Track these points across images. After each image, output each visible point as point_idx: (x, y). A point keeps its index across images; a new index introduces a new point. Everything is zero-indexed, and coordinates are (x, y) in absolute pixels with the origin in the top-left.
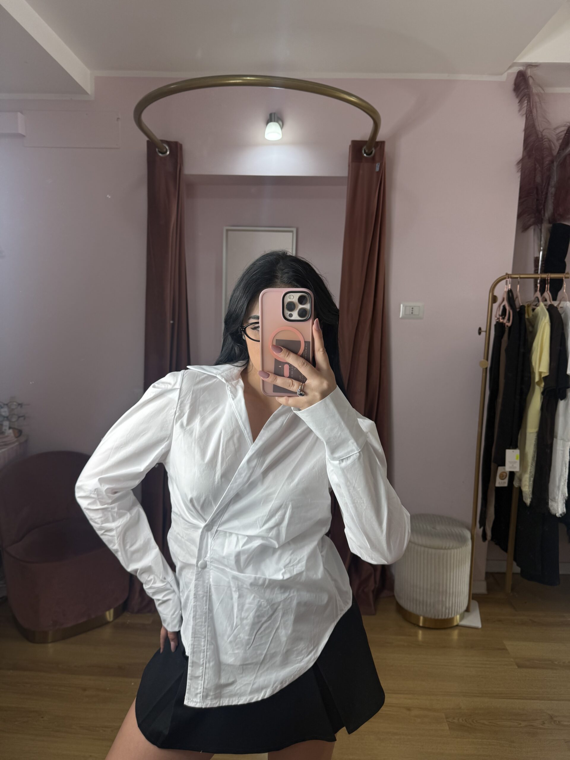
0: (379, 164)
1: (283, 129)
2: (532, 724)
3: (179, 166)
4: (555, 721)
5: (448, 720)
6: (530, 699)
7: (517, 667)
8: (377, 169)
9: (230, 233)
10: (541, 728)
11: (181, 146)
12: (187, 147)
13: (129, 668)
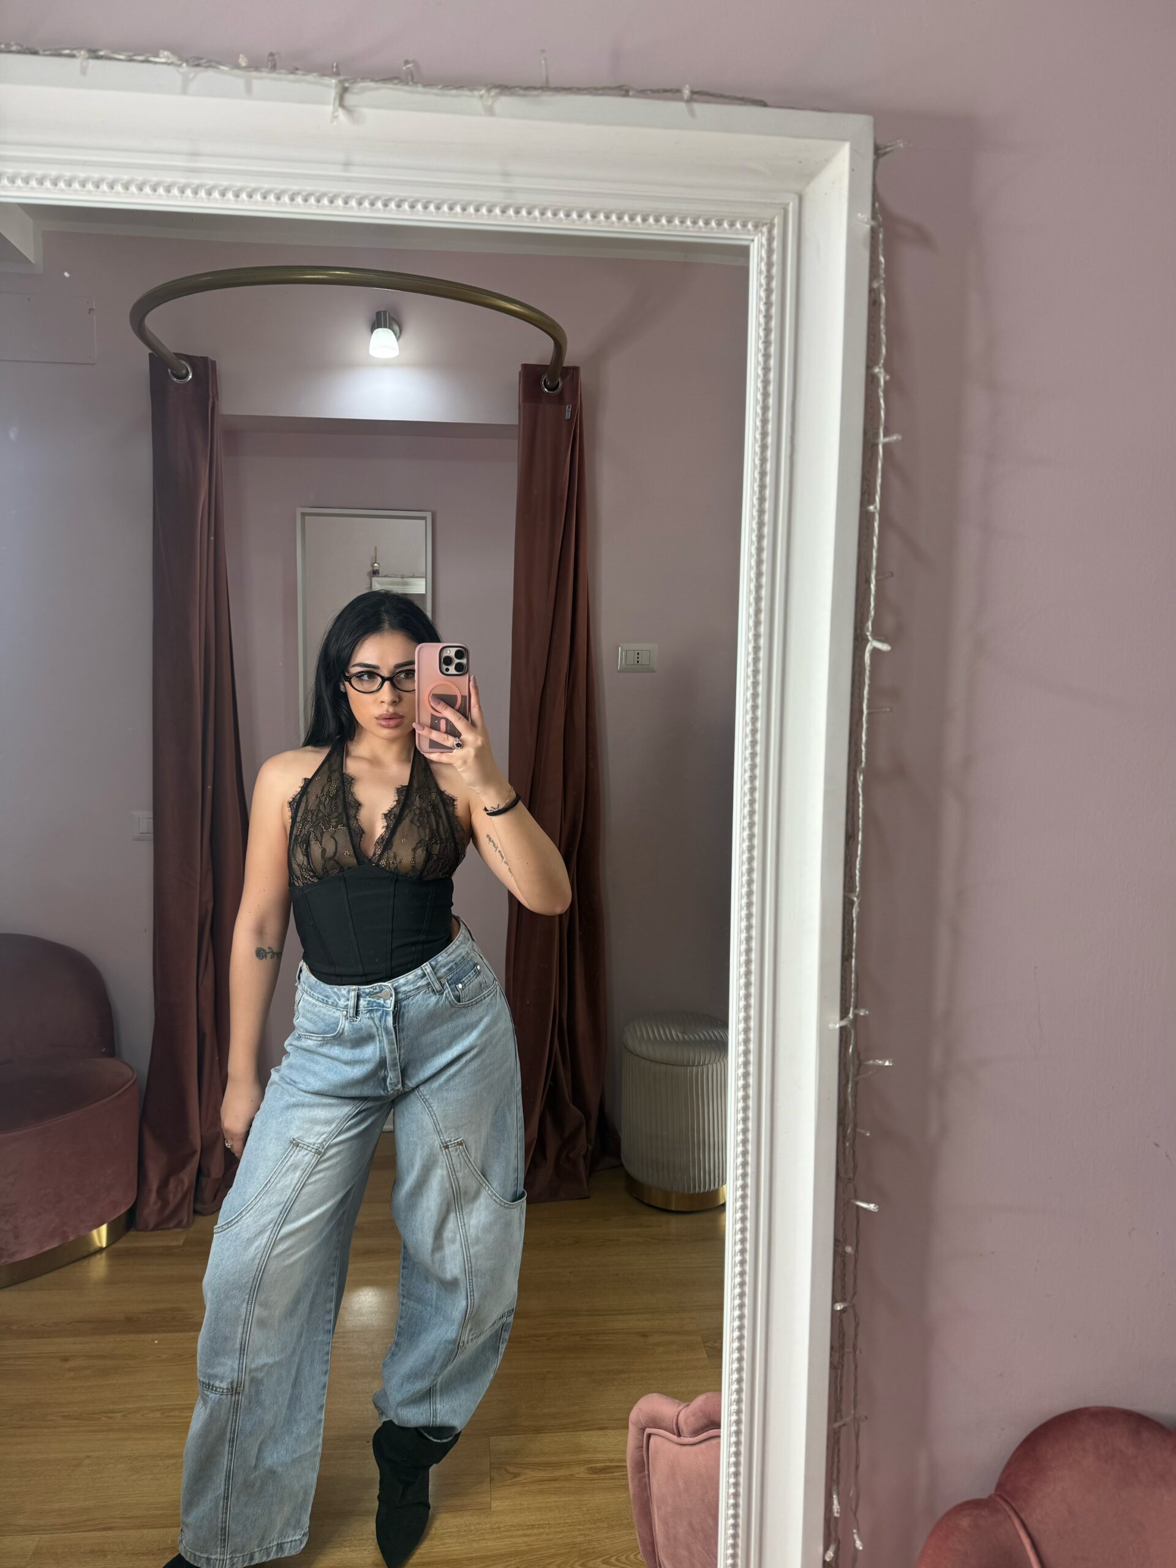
0: (571, 406)
1: (401, 340)
3: (211, 399)
8: (568, 416)
9: (307, 517)
11: (214, 363)
12: (224, 367)
13: (148, 1318)
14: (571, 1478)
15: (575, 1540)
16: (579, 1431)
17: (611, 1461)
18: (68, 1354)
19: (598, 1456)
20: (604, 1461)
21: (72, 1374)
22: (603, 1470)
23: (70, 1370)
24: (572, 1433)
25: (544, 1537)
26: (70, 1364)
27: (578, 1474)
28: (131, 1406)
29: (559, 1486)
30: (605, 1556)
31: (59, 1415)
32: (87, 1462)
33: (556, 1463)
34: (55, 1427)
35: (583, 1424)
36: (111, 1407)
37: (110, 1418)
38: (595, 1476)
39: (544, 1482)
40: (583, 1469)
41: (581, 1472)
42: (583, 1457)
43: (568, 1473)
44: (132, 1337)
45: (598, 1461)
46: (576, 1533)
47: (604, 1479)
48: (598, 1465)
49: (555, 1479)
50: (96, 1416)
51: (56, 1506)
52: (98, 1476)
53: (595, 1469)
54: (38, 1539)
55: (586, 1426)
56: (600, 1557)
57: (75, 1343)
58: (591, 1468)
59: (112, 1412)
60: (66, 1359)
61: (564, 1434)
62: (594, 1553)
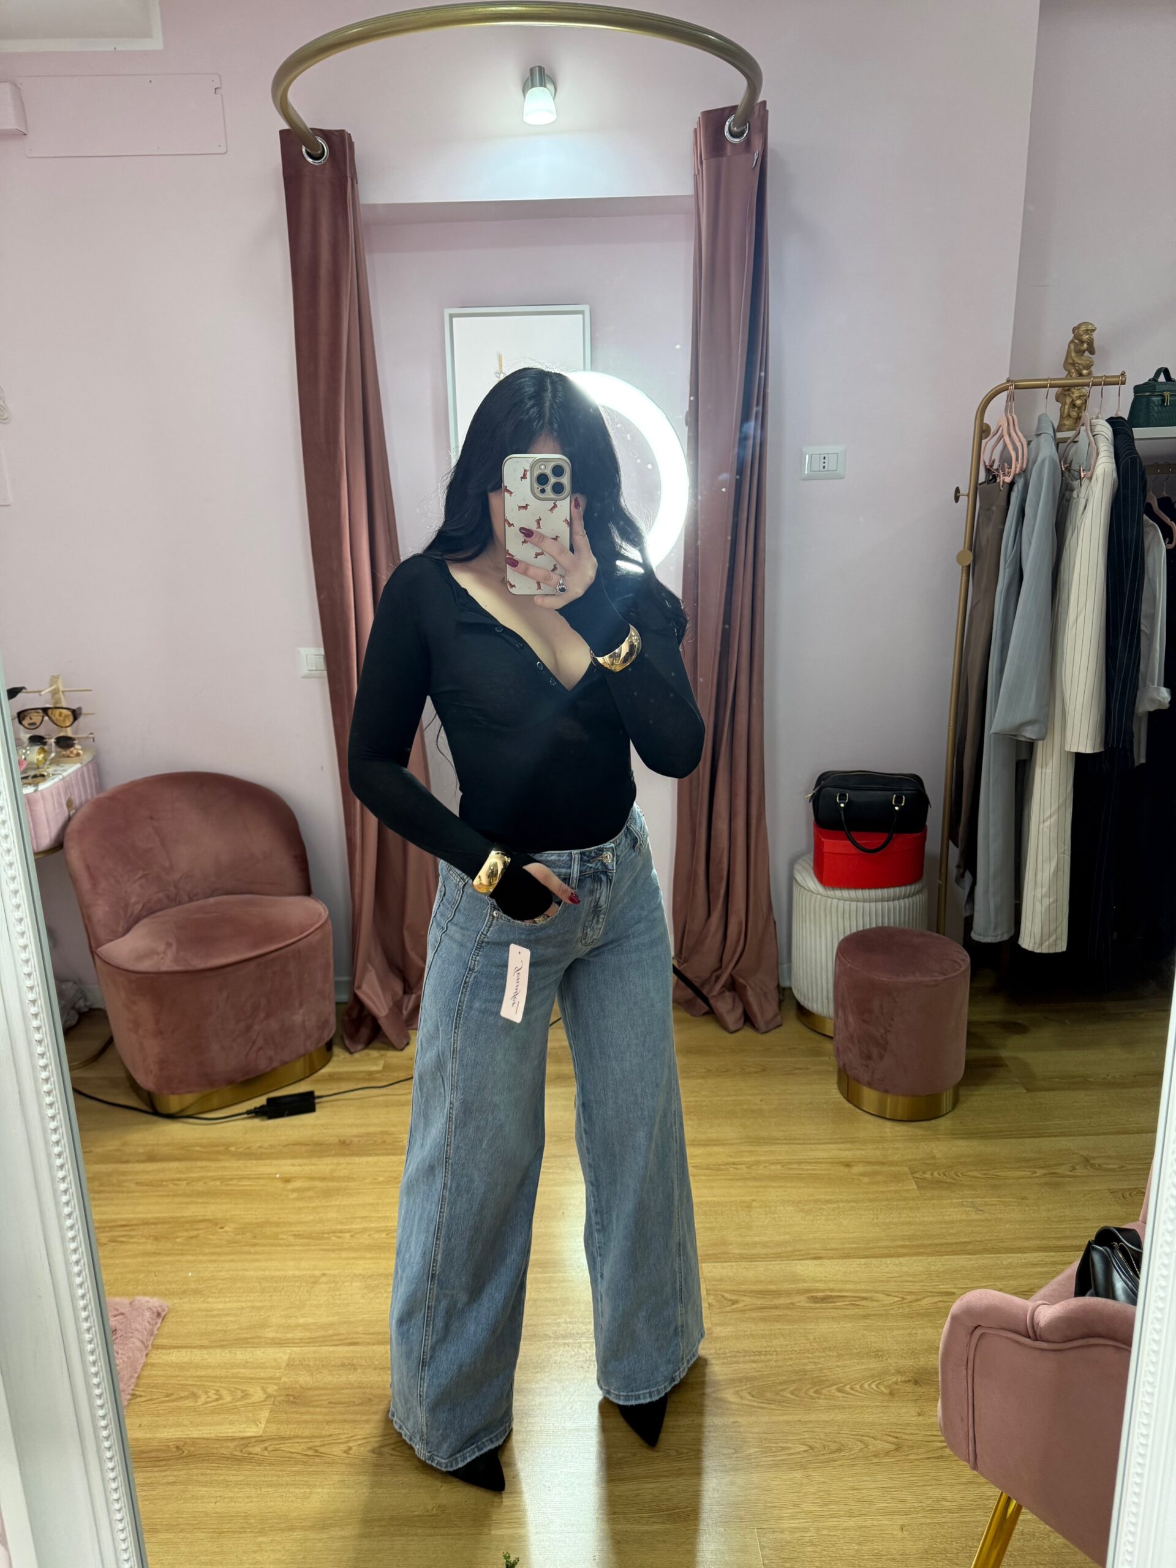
1: (557, 101)
2: (1054, 1171)
3: (350, 186)
4: (1092, 1165)
5: (914, 1176)
6: (1049, 1136)
7: (1025, 1091)
9: (457, 320)
10: (1069, 1176)
11: (350, 137)
12: (361, 141)
13: (360, 1141)
14: (791, 1306)
15: (806, 1367)
16: (793, 1260)
17: (832, 1290)
18: (288, 1176)
19: (817, 1285)
20: (823, 1291)
21: (295, 1195)
22: (824, 1299)
23: (293, 1191)
24: (785, 1262)
25: (773, 1363)
26: (290, 1186)
27: (799, 1302)
28: (357, 1227)
29: (781, 1313)
30: (838, 1384)
31: (289, 1233)
32: (324, 1279)
33: (775, 1292)
34: (287, 1246)
35: (797, 1253)
36: (339, 1227)
37: (340, 1237)
38: (817, 1305)
39: (764, 1310)
40: (803, 1298)
41: (801, 1300)
42: (800, 1286)
43: (789, 1301)
44: (348, 1159)
45: (818, 1291)
46: (806, 1361)
47: (826, 1309)
48: (820, 1294)
49: (776, 1307)
50: (326, 1235)
51: (301, 1321)
52: (338, 1293)
53: (816, 1298)
54: (289, 1351)
55: (800, 1255)
56: (834, 1385)
57: (293, 1165)
58: (812, 1297)
59: (341, 1232)
60: (287, 1180)
61: (778, 1262)
62: (828, 1380)
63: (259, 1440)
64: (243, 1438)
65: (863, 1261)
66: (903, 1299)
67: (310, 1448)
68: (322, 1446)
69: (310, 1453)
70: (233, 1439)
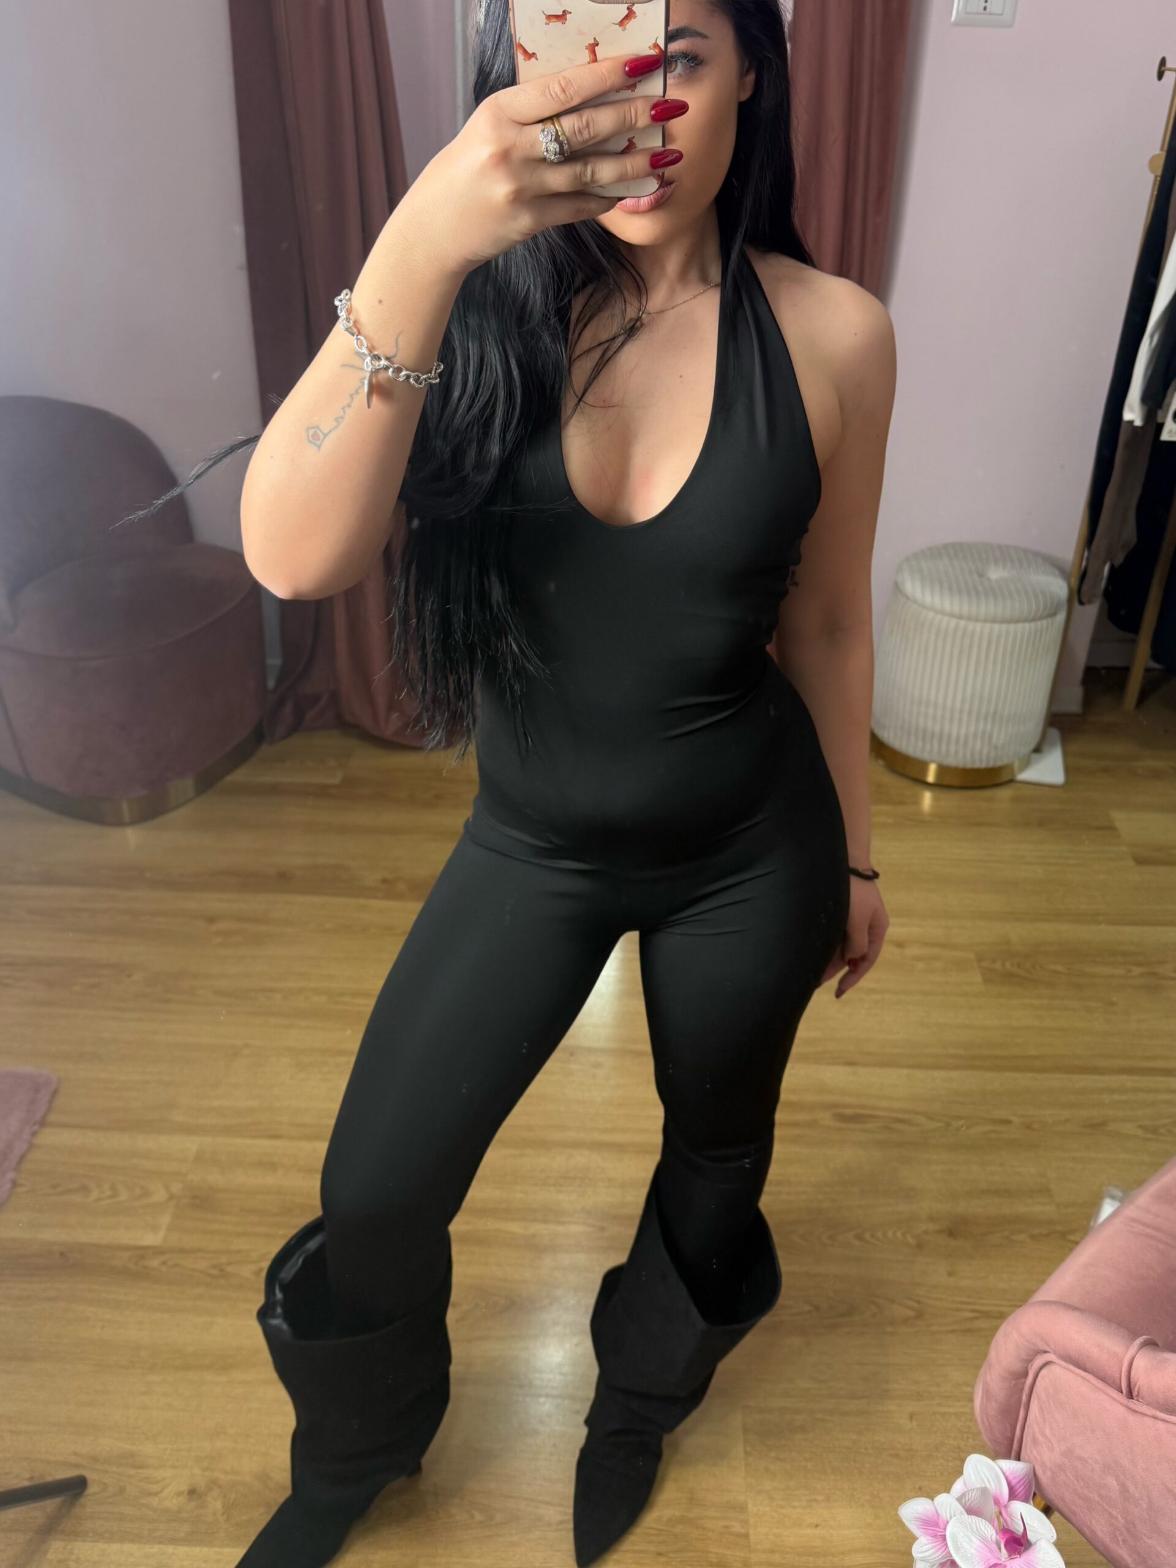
5: (981, 964)
13: (304, 875)
14: (813, 1125)
15: (821, 1205)
17: (864, 1107)
18: (214, 914)
19: (846, 1098)
20: (854, 1107)
21: (220, 938)
22: (853, 1118)
23: (217, 933)
26: (218, 926)
27: (822, 1120)
28: (293, 985)
30: (860, 1231)
36: (270, 984)
37: (269, 998)
38: (843, 1125)
40: (828, 1114)
41: (826, 1118)
42: (827, 1098)
43: (810, 1117)
44: (288, 897)
45: (846, 1106)
46: (823, 1197)
47: (853, 1131)
48: (849, 1111)
50: (253, 994)
53: (844, 1115)
54: (199, 1141)
56: (852, 1230)
58: (839, 1114)
62: (845, 1223)
63: (157, 1251)
64: (138, 1248)
65: (905, 1071)
66: (948, 1124)
67: (214, 1266)
68: (229, 1264)
69: (215, 1272)
70: (127, 1248)
